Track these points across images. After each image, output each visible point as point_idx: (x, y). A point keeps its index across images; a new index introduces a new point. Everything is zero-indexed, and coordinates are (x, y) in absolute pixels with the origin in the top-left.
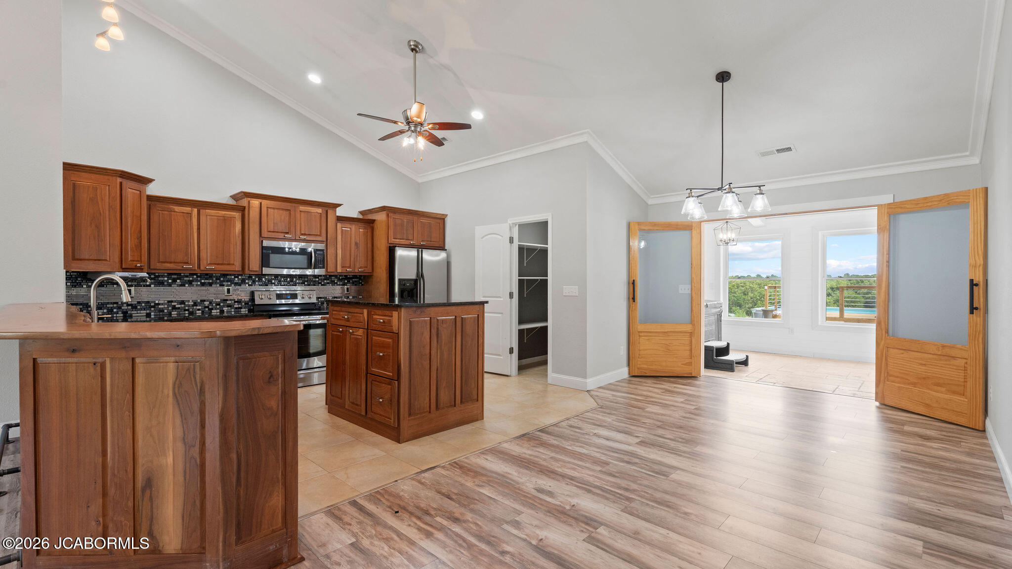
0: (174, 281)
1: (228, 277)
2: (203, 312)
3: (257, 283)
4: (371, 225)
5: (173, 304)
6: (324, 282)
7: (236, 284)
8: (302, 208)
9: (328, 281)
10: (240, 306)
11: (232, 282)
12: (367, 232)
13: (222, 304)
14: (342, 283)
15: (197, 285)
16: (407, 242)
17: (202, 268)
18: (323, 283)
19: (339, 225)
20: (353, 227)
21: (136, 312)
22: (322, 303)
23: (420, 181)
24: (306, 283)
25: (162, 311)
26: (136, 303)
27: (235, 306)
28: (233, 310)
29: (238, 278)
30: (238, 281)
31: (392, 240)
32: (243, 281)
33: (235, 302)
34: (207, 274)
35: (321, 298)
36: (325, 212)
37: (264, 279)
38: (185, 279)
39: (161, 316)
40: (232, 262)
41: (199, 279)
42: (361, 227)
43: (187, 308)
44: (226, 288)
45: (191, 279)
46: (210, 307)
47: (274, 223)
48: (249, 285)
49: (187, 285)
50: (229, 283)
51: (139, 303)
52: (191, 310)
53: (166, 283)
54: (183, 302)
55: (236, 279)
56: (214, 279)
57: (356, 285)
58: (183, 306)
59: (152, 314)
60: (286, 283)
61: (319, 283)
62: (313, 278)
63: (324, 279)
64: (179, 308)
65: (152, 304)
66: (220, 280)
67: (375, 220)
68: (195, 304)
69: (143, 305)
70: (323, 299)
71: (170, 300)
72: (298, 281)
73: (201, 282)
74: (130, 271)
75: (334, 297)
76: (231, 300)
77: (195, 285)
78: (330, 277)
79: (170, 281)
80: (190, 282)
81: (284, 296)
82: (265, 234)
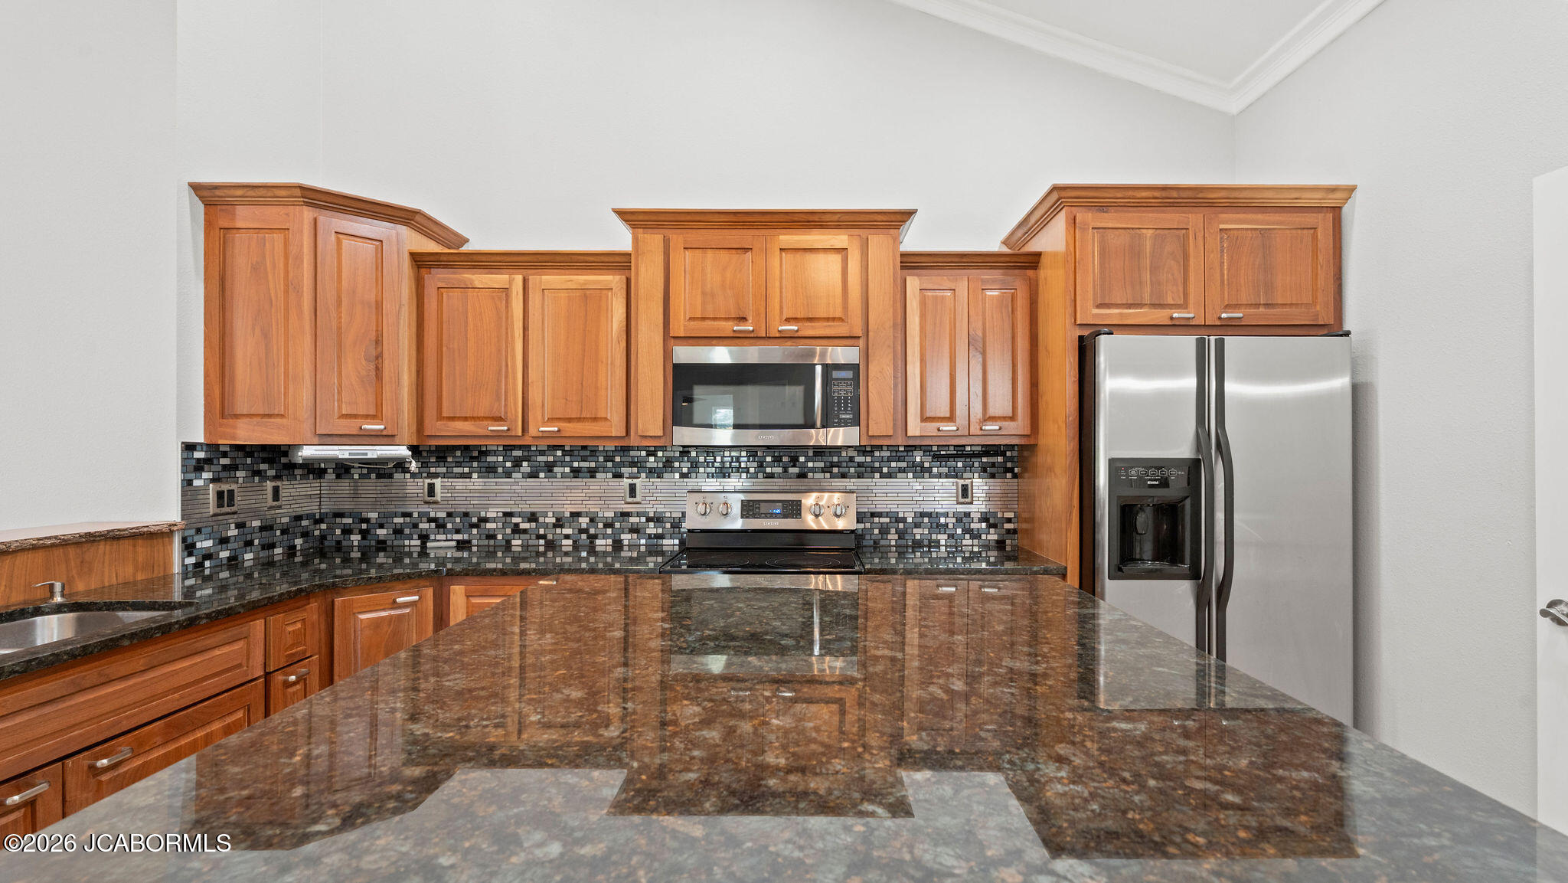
0: (517, 464)
1: (632, 453)
2: (576, 546)
3: (702, 471)
4: (1030, 273)
5: (515, 520)
6: (889, 467)
7: (651, 472)
8: (789, 238)
9: (903, 465)
10: (660, 531)
11: (641, 466)
12: (1013, 298)
13: (617, 525)
14: (946, 470)
15: (564, 475)
16: (1160, 316)
17: (532, 431)
18: (885, 470)
19: (913, 283)
20: (962, 287)
21: (443, 537)
22: (884, 531)
23: (1234, 105)
25: (491, 536)
26: (444, 515)
27: (648, 531)
28: (643, 542)
29: (655, 455)
30: (654, 465)
31: (1092, 314)
32: (668, 464)
33: (649, 520)
34: (584, 448)
35: (880, 515)
36: (859, 242)
37: (718, 460)
38: (540, 458)
39: (491, 549)
40: (601, 414)
41: (568, 458)
42: (994, 281)
43: (542, 531)
44: (626, 482)
45: (551, 459)
46: (592, 531)
47: (704, 293)
48: (683, 476)
49: (542, 475)
50: (635, 470)
51: (449, 515)
52: (550, 537)
53: (500, 470)
54: (533, 517)
55: (652, 459)
56: (601, 459)
57: (993, 476)
58: (533, 525)
59: (474, 542)
60: (780, 470)
61: (873, 470)
62: (855, 454)
63: (890, 459)
64: (525, 531)
65: (475, 520)
66: (613, 461)
67: (1038, 255)
68: (559, 523)
69: (458, 520)
70: (887, 520)
71: (508, 510)
72: (810, 464)
73: (571, 467)
74: (344, 441)
75: (923, 515)
76: (639, 515)
77: (559, 475)
78: (907, 451)
79: (509, 464)
80: (549, 468)
81: (764, 508)
82: (679, 328)
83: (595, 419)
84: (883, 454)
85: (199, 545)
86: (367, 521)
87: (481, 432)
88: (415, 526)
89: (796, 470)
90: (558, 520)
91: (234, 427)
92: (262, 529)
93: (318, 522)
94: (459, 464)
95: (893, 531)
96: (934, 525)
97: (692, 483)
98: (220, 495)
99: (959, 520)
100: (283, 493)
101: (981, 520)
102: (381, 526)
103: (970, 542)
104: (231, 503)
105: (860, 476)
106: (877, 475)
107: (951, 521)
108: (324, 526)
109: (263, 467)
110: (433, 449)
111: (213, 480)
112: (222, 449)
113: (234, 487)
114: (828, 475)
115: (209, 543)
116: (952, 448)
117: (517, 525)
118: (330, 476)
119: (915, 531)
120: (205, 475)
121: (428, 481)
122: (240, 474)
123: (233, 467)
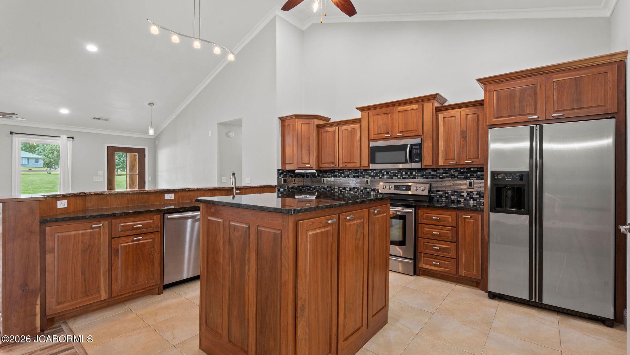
0: (341, 174)
1: (367, 172)
3: (385, 176)
5: (341, 189)
6: (442, 176)
7: (373, 177)
8: (400, 108)
9: (448, 175)
10: (374, 193)
11: (368, 174)
13: (364, 191)
14: (463, 177)
15: (351, 177)
17: (340, 166)
18: (441, 176)
19: (441, 116)
22: (441, 196)
24: (424, 176)
25: (336, 192)
26: (326, 187)
27: (371, 193)
29: (373, 172)
30: (373, 175)
32: (376, 174)
33: (372, 190)
34: (356, 170)
35: (439, 191)
36: (421, 106)
37: (390, 173)
38: (346, 173)
40: (355, 161)
41: (352, 173)
42: (470, 112)
43: (346, 192)
44: (366, 179)
45: (348, 173)
46: (358, 192)
47: (378, 127)
48: (380, 178)
49: (346, 177)
50: (368, 176)
53: (337, 176)
54: (344, 188)
55: (372, 173)
56: (360, 173)
58: (345, 190)
60: (407, 176)
61: (437, 177)
63: (443, 173)
64: (343, 192)
65: (332, 188)
66: (363, 174)
68: (350, 190)
69: (329, 188)
70: (442, 193)
71: (339, 186)
72: (416, 175)
73: (353, 175)
74: (303, 169)
75: (455, 192)
76: (369, 188)
77: (350, 177)
78: (449, 170)
79: (339, 175)
80: (348, 175)
81: (400, 188)
82: (372, 137)
83: (353, 162)
84: (440, 171)
85: (280, 190)
86: (312, 188)
87: (330, 166)
88: (321, 189)
89: (412, 176)
90: (350, 189)
91: (286, 166)
92: (292, 188)
93: (303, 188)
94: (329, 175)
95: (444, 196)
96: (459, 195)
97: (382, 179)
98: (284, 180)
99: (468, 194)
100: (296, 181)
101: (477, 194)
102: (314, 189)
103: (473, 202)
104: (286, 182)
105: (433, 178)
106: (438, 178)
107: (465, 194)
108: (304, 189)
109: (292, 175)
110: (324, 171)
111: (283, 177)
112: (284, 171)
113: (287, 179)
114: (422, 178)
115: (282, 190)
116: (465, 169)
117: (341, 190)
118: (305, 177)
119: (452, 197)
120: (281, 176)
121: (323, 179)
122: (288, 176)
123: (286, 175)
